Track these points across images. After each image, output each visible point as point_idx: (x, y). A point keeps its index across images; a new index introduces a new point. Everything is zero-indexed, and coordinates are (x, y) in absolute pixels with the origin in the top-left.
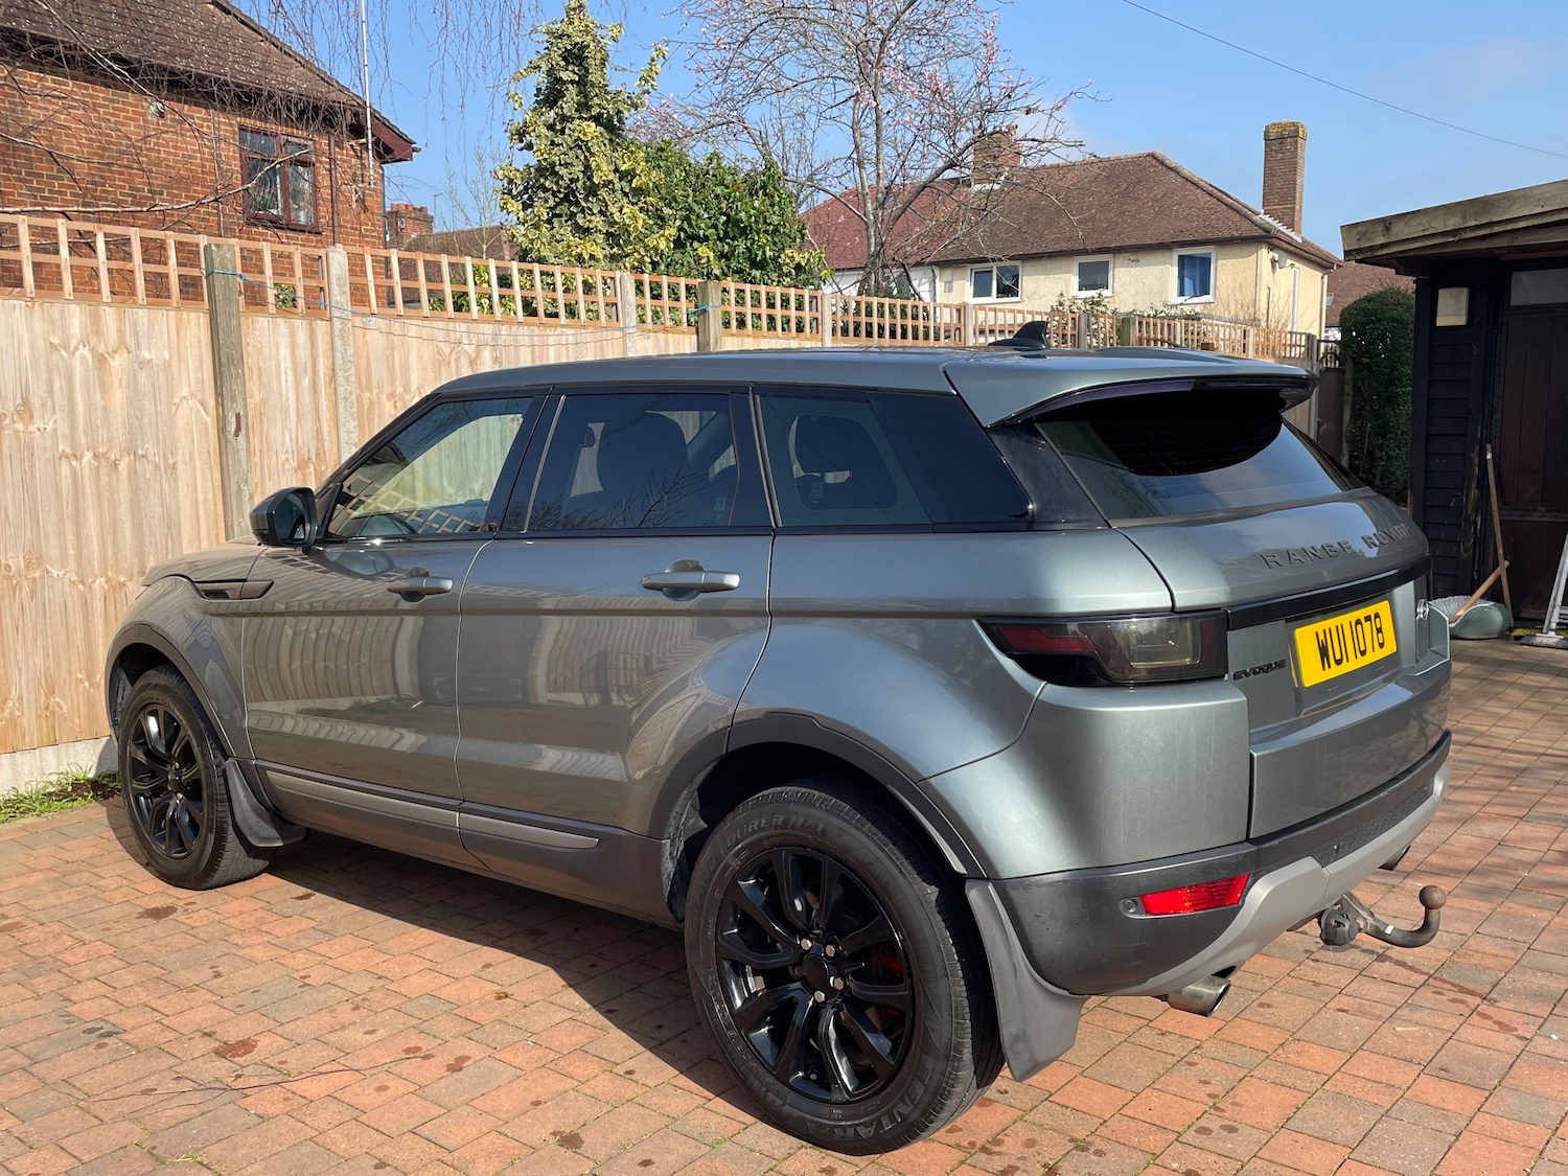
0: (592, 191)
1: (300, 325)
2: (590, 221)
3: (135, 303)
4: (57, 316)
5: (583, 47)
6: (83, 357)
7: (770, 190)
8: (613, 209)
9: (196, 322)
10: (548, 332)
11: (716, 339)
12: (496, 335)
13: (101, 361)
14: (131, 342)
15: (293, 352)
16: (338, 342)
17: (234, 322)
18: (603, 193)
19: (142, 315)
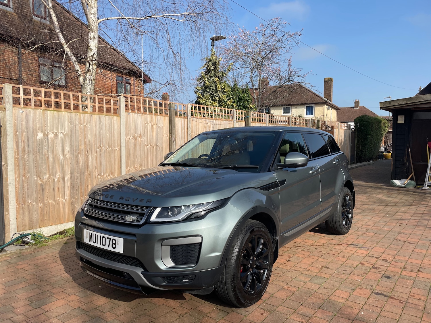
0: (216, 92)
1: (182, 119)
2: (215, 98)
3: (158, 115)
4: (146, 117)
5: (215, 62)
6: (150, 126)
7: (247, 92)
8: (220, 96)
9: (167, 119)
10: (221, 122)
11: (250, 123)
12: (213, 122)
13: (152, 126)
14: (157, 122)
15: (181, 125)
16: (189, 123)
17: (174, 119)
18: (218, 92)
19: (159, 117)
